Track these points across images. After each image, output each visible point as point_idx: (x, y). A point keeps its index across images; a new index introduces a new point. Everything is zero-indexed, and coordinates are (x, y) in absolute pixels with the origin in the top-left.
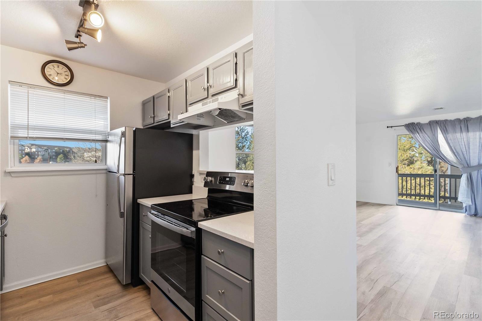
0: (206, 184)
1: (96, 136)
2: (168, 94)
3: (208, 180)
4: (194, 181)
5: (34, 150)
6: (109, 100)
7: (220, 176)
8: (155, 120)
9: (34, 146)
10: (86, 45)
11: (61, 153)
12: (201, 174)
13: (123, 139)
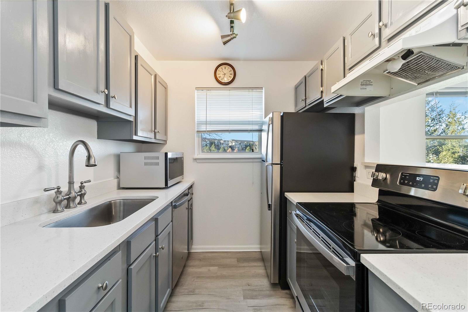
0: (376, 183)
1: (253, 126)
2: (321, 66)
3: (380, 177)
4: (356, 176)
5: (234, 144)
6: (263, 91)
7: (402, 173)
8: (307, 103)
9: (234, 141)
10: (237, 35)
11: (248, 146)
12: (367, 167)
13: (271, 126)
